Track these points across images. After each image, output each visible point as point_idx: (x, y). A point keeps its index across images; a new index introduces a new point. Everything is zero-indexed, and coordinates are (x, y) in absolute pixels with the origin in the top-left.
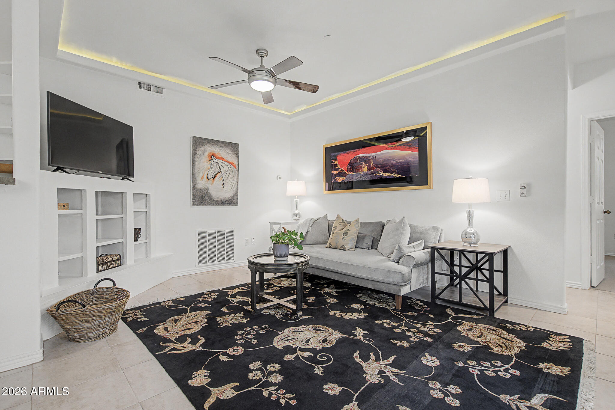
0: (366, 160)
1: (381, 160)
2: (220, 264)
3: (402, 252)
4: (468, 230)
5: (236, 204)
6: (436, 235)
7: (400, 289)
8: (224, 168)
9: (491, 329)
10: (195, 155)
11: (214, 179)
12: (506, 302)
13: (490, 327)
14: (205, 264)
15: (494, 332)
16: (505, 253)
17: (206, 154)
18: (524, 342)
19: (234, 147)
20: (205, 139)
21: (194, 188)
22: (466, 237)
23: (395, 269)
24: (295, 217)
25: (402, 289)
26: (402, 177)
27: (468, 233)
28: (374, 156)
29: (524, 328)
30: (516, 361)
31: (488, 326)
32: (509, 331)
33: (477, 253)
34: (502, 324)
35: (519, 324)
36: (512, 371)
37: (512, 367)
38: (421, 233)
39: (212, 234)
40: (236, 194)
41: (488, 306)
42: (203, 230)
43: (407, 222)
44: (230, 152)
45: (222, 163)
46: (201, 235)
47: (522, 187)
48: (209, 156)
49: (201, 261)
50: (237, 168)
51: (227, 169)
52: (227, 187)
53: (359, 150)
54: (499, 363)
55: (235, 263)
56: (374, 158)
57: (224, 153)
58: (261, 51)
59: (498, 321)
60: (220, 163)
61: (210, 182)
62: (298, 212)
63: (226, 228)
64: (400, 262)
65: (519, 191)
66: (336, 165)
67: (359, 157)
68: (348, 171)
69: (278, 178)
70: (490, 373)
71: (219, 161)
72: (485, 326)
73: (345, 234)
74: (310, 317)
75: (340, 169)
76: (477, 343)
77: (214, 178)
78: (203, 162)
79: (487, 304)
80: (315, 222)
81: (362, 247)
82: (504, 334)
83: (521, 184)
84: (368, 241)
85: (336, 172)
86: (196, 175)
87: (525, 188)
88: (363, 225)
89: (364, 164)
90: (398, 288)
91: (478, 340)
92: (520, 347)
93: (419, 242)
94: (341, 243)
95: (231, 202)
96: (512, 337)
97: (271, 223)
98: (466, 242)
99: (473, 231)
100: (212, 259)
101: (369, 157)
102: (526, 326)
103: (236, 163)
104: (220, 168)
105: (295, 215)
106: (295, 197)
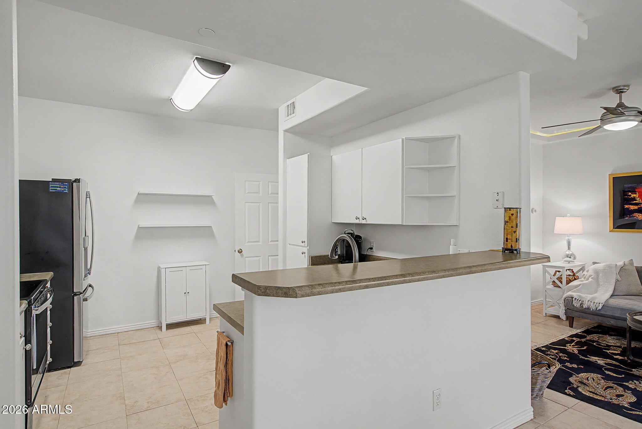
24: (567, 259)
62: (571, 253)
66: (632, 199)
75: (641, 203)
80: (622, 270)
85: (633, 207)
97: (544, 265)
105: (567, 256)
106: (568, 235)
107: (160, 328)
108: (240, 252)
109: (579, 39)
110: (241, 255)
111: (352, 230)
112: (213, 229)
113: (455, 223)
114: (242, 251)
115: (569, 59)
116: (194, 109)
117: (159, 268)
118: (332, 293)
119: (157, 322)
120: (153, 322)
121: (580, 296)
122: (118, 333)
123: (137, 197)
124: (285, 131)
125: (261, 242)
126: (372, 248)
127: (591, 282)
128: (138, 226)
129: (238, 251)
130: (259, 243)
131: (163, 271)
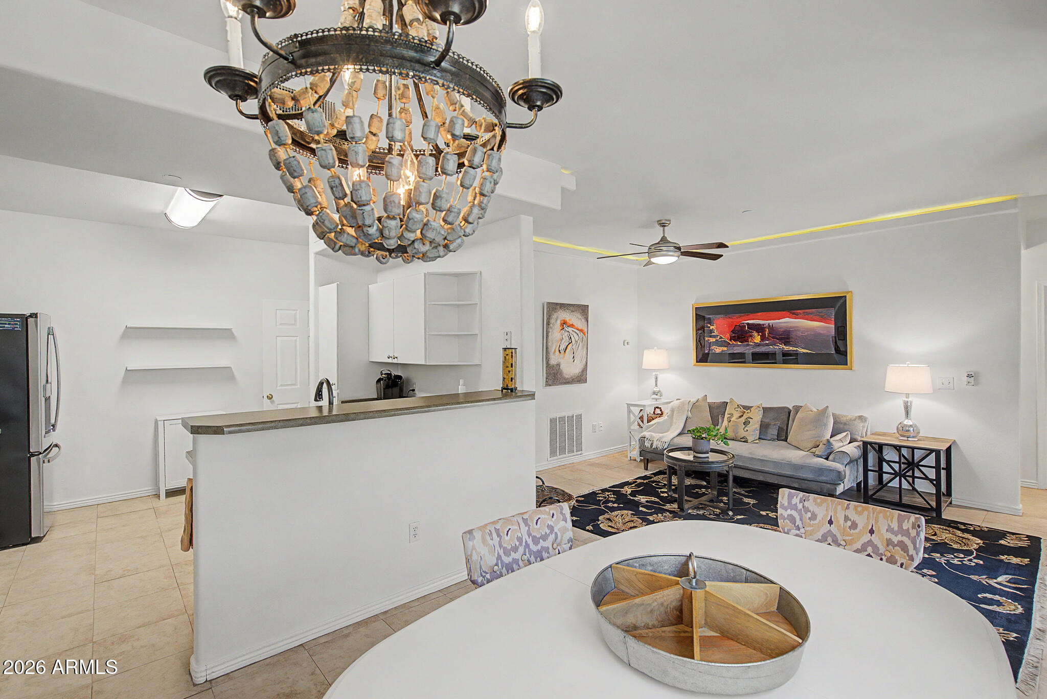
0: (759, 329)
1: (782, 330)
2: (571, 456)
3: (832, 448)
4: (905, 423)
5: (585, 381)
6: (864, 427)
7: (836, 489)
8: (575, 337)
9: (943, 529)
10: (548, 325)
11: (565, 352)
12: (951, 503)
13: (942, 527)
14: (564, 456)
15: (948, 532)
16: (948, 451)
17: (559, 322)
18: (981, 539)
19: (583, 310)
20: (557, 304)
21: (547, 363)
22: (903, 430)
23: (829, 467)
24: (655, 396)
25: (837, 489)
26: (811, 353)
27: (906, 426)
28: (771, 325)
29: (978, 529)
30: (976, 554)
31: (939, 526)
32: (963, 531)
33: (913, 449)
34: (953, 525)
35: (971, 525)
36: (975, 561)
37: (974, 558)
38: (845, 424)
39: (562, 419)
40: (585, 369)
41: (935, 507)
42: (554, 416)
43: (831, 411)
44: (580, 317)
45: (573, 331)
46: (553, 421)
47: (969, 375)
48: (561, 324)
49: (553, 453)
50: (586, 336)
51: (577, 338)
52: (577, 360)
53: (747, 315)
54: (962, 556)
55: (584, 455)
56: (771, 328)
57: (575, 319)
58: (664, 222)
59: (949, 522)
60: (571, 332)
61: (561, 356)
62: (658, 390)
63: (576, 413)
64: (831, 458)
65: (965, 379)
66: (711, 331)
67: (748, 324)
68: (730, 340)
69: (626, 344)
70: (956, 562)
71: (570, 329)
72: (936, 526)
73: (746, 423)
74: (742, 517)
75: (718, 336)
76: (934, 540)
77: (566, 350)
78: (556, 333)
79: (934, 504)
80: (695, 406)
81: (766, 438)
82: (959, 533)
83: (967, 372)
84: (773, 432)
85: (712, 340)
86: (549, 347)
87: (973, 376)
88: (766, 410)
89: (755, 334)
90: (834, 487)
91: (934, 538)
92: (977, 544)
93: (844, 434)
94: (742, 433)
95: (581, 378)
96: (966, 535)
97: (628, 404)
98: (902, 436)
99: (911, 423)
100: (562, 451)
101: (763, 325)
102: (979, 526)
103: (586, 330)
104: (570, 338)
105: (654, 393)
106: (655, 370)
107: (158, 496)
108: (270, 397)
109: (564, 190)
110: (271, 402)
111: (389, 370)
112: (233, 370)
113: (477, 362)
114: (272, 397)
115: (553, 210)
116: (196, 226)
117: (156, 421)
118: (263, 430)
119: (152, 489)
120: (147, 489)
121: (651, 436)
122: (98, 505)
123: (124, 331)
124: (317, 253)
125: (299, 385)
126: (413, 390)
127: (666, 419)
128: (126, 369)
129: (268, 397)
130: (296, 387)
131: (160, 424)
